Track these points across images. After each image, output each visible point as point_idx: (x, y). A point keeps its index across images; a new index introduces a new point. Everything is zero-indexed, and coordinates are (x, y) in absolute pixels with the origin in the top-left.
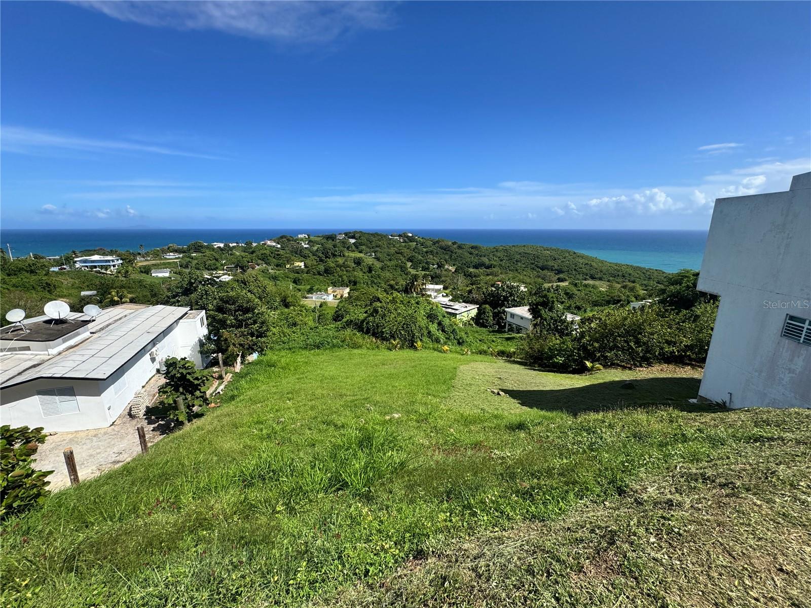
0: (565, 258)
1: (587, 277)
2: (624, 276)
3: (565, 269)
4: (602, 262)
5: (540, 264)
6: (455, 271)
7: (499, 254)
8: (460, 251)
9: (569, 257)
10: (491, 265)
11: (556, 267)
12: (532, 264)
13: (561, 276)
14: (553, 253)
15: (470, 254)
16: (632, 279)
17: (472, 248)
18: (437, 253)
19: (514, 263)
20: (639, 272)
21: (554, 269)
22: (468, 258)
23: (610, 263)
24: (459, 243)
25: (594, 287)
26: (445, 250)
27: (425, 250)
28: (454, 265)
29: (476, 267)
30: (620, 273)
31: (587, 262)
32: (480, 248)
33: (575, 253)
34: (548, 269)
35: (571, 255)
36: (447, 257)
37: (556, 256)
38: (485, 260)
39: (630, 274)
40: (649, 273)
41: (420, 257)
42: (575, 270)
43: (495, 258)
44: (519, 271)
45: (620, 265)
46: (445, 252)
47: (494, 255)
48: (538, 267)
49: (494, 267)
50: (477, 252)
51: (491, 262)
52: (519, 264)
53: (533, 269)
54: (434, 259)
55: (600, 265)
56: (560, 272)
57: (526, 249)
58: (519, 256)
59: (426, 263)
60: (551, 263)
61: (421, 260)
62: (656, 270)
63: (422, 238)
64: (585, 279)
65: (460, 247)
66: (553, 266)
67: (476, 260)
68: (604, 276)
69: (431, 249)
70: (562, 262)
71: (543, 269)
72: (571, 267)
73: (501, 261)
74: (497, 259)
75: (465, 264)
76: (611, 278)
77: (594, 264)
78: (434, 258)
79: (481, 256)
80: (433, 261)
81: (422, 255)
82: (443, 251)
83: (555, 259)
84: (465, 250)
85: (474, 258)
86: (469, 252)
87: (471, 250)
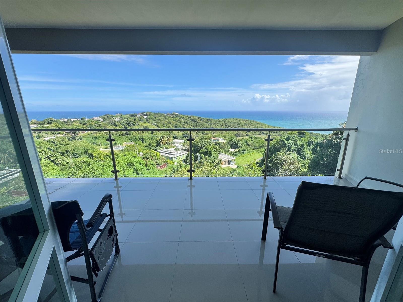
8: (202, 122)
12: (236, 127)
13: (248, 133)
14: (246, 122)
18: (190, 123)
19: (227, 127)
22: (205, 125)
24: (201, 118)
27: (183, 121)
31: (261, 126)
32: (211, 120)
35: (254, 123)
36: (195, 125)
38: (214, 126)
43: (218, 125)
47: (218, 123)
50: (210, 122)
51: (216, 127)
57: (234, 120)
58: (230, 124)
60: (244, 127)
61: (181, 126)
63: (183, 115)
64: (260, 135)
65: (201, 120)
69: (187, 121)
70: (250, 126)
73: (221, 126)
78: (188, 125)
79: (211, 124)
80: (187, 127)
81: (182, 124)
82: (193, 122)
83: (247, 125)
84: (204, 121)
85: (208, 125)
86: (206, 122)
87: (207, 121)
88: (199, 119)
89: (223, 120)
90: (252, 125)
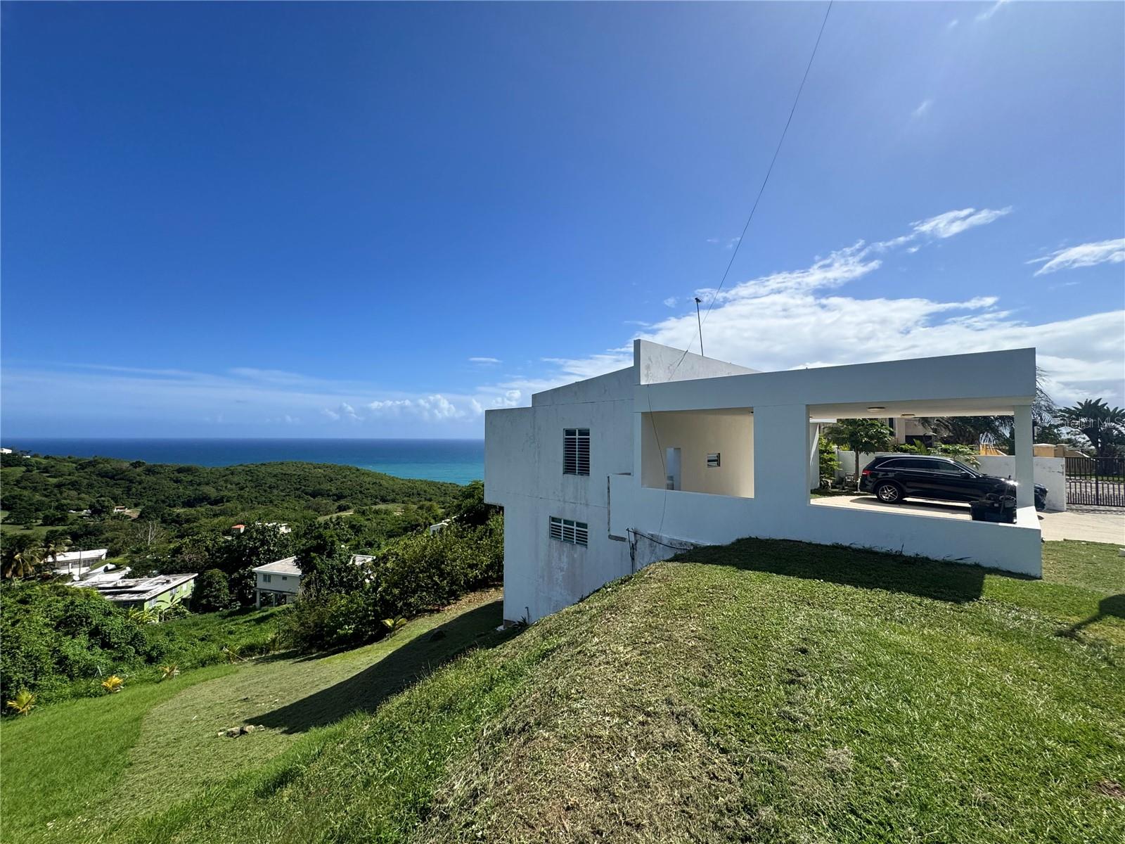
0: (345, 477)
1: (377, 500)
2: (419, 494)
3: (347, 492)
4: (393, 479)
5: (310, 489)
6: (140, 516)
7: (236, 479)
8: (152, 478)
9: (351, 476)
10: (222, 498)
11: (334, 491)
12: (298, 489)
13: (342, 502)
14: (329, 472)
15: (176, 481)
16: (428, 497)
17: (180, 471)
18: (90, 486)
19: (265, 491)
20: (434, 488)
22: (169, 488)
23: (403, 480)
24: (148, 463)
25: (387, 512)
26: (112, 478)
27: (53, 481)
28: (136, 505)
29: (189, 504)
30: (415, 491)
31: (374, 480)
32: (197, 470)
33: (358, 470)
34: (322, 495)
35: (353, 473)
36: (118, 491)
37: (333, 476)
38: (211, 491)
39: (425, 491)
40: (444, 488)
41: (38, 497)
42: (361, 492)
43: (229, 486)
44: (275, 503)
45: (414, 482)
46: (112, 482)
47: (226, 481)
48: (306, 494)
49: (228, 501)
50: (190, 478)
51: (222, 493)
52: (275, 492)
53: (300, 497)
54: (79, 499)
55: (391, 482)
56: (340, 497)
57: (284, 467)
58: (273, 480)
59: (57, 508)
60: (326, 486)
61: (42, 503)
62: (450, 484)
63: (46, 458)
64: (375, 504)
65: (150, 471)
66: (330, 490)
67: (190, 492)
68: (398, 497)
69: (74, 478)
70: (342, 483)
71: (314, 495)
72: (354, 489)
73: (242, 489)
74: (234, 486)
75: (163, 502)
76: (406, 499)
77: (383, 483)
78: (83, 495)
79: (199, 484)
80: (80, 503)
81: (45, 492)
82: (109, 480)
83: (332, 480)
84: (162, 476)
85: (185, 488)
86: (171, 479)
87: (177, 474)
88: (138, 470)
90: (348, 478)
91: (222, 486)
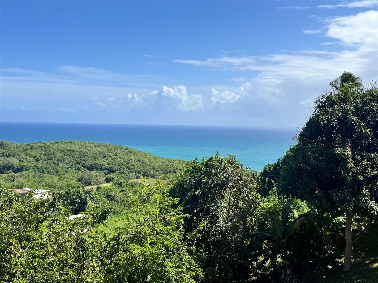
1: (139, 175)
3: (116, 167)
4: (155, 158)
5: (87, 164)
7: (34, 153)
9: (121, 154)
10: (22, 167)
11: (106, 166)
12: (78, 163)
14: (104, 150)
19: (54, 163)
21: (104, 168)
23: (163, 159)
30: (172, 169)
31: (139, 158)
32: (7, 145)
33: (127, 149)
34: (97, 169)
35: (123, 152)
37: (106, 153)
38: (14, 161)
42: (127, 167)
43: (29, 158)
44: (59, 173)
45: (173, 161)
47: (26, 154)
48: (85, 167)
49: (26, 170)
50: (2, 151)
51: (22, 164)
52: (61, 164)
53: (79, 169)
55: (153, 161)
56: (110, 171)
58: (61, 155)
60: (100, 161)
64: (138, 178)
66: (103, 165)
68: (157, 173)
70: (113, 159)
72: (122, 165)
73: (37, 161)
74: (32, 159)
76: (164, 175)
77: (147, 161)
79: (8, 156)
83: (105, 157)
89: (42, 145)
90: (118, 155)
91: (24, 158)
